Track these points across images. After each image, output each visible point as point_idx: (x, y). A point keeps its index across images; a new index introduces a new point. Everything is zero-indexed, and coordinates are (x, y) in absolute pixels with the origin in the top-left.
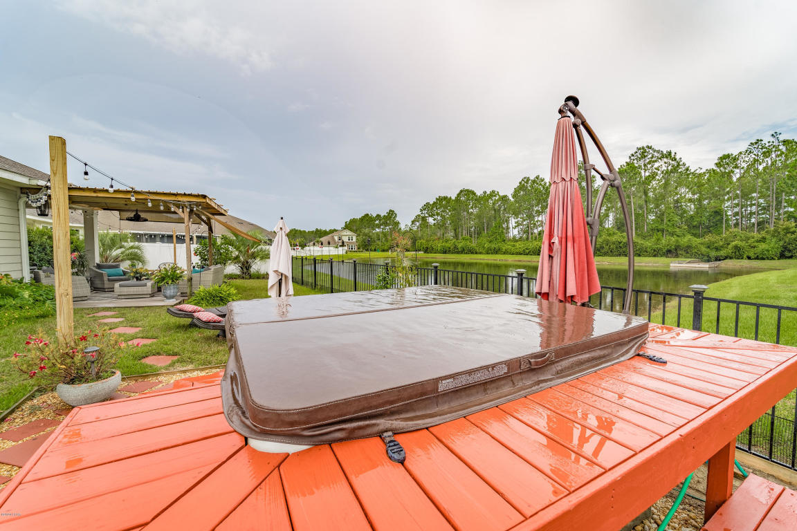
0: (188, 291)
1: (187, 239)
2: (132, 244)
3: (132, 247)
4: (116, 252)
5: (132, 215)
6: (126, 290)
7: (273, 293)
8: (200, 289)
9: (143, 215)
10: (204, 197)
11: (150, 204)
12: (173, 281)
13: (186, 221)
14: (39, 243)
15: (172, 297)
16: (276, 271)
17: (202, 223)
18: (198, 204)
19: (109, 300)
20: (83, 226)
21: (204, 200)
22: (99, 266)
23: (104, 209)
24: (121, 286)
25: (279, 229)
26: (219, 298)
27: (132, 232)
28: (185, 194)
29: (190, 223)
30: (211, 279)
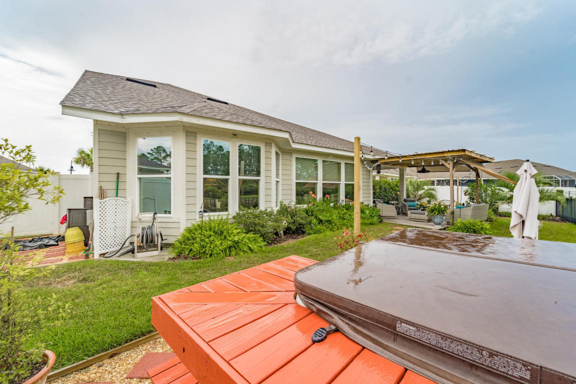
0: (451, 221)
1: (451, 183)
2: (429, 187)
3: (430, 189)
4: (421, 192)
5: (420, 169)
6: (413, 216)
7: (515, 232)
8: (458, 221)
9: (427, 169)
10: (464, 150)
11: (413, 163)
12: (439, 213)
13: (450, 171)
14: (384, 187)
15: (439, 224)
16: (516, 212)
17: (471, 170)
18: (461, 156)
19: (405, 221)
20: (398, 176)
21: (464, 153)
22: (405, 201)
23: (409, 167)
24: (411, 213)
25: (523, 172)
26: (472, 230)
27: (438, 179)
28: (449, 151)
29: (454, 171)
30: (470, 214)
